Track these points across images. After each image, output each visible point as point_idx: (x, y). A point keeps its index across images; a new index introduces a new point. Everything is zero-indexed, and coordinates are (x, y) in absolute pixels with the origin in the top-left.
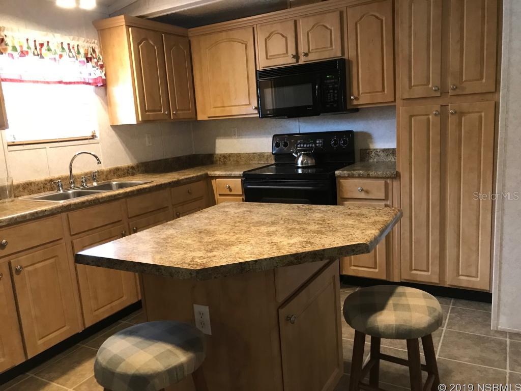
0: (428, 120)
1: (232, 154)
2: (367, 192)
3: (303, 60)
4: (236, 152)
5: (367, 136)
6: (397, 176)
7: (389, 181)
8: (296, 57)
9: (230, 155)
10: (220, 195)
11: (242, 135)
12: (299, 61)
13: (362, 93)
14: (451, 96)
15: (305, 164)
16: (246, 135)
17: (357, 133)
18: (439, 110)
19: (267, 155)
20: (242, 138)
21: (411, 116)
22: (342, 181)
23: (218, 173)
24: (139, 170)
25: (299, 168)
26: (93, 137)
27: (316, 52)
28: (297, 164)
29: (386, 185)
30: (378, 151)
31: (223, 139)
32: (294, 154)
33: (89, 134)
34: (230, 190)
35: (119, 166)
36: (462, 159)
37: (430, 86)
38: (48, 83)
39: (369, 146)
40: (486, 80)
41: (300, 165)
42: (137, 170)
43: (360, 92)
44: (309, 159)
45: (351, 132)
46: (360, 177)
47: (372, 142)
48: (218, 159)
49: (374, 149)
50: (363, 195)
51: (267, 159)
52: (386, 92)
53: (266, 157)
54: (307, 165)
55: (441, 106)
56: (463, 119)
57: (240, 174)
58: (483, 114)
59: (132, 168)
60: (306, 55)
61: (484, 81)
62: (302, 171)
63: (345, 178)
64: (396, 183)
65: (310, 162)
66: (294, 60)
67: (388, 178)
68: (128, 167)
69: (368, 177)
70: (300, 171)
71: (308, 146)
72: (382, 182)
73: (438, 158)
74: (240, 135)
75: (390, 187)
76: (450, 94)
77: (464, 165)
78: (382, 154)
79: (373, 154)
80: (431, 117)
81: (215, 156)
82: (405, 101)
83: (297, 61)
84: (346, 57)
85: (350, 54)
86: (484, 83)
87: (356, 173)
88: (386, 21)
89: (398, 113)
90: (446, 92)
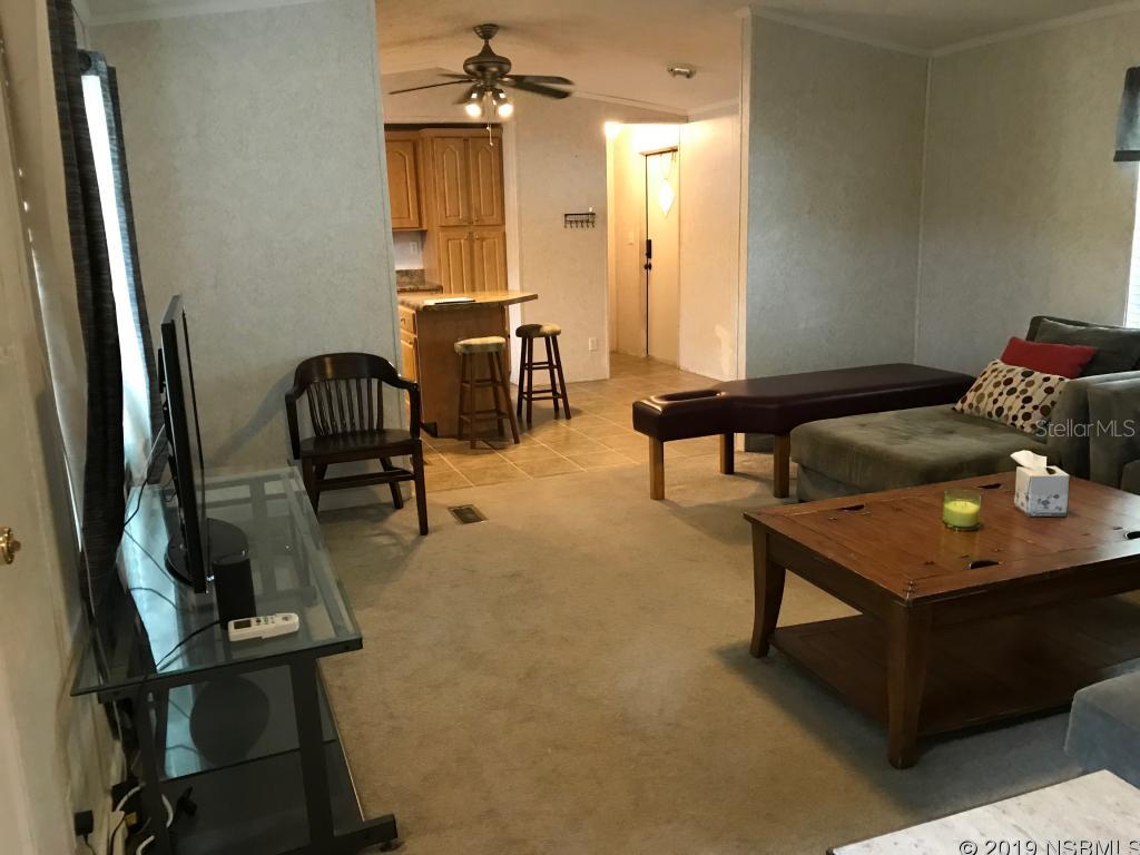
0: (461, 243)
6: (440, 288)
14: (476, 225)
18: (468, 236)
21: (448, 240)
37: (461, 217)
40: (497, 215)
52: (411, 218)
55: (469, 233)
56: (484, 243)
58: (496, 240)
61: (495, 216)
76: (474, 224)
80: (462, 241)
82: (441, 226)
86: (496, 218)
87: (407, 287)
88: (409, 159)
89: (437, 237)
90: (471, 223)
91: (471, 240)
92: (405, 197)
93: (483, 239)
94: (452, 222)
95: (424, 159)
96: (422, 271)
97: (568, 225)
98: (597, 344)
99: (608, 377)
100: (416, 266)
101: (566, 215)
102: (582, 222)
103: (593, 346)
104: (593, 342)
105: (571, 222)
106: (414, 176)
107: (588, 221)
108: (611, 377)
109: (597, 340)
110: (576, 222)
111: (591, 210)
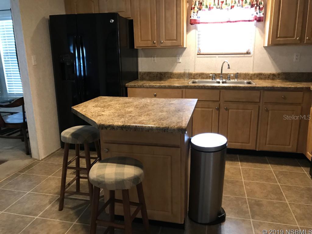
24: (279, 77)
26: (248, 53)
33: (245, 51)
35: (263, 72)
38: (222, 23)
42: (278, 77)
59: (274, 75)
68: (270, 74)
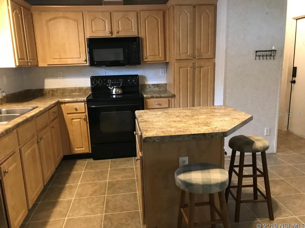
0: (188, 69)
1: (58, 88)
2: (160, 105)
3: (116, 35)
4: (61, 87)
5: (144, 78)
6: (174, 96)
7: (170, 99)
8: (111, 33)
9: (57, 90)
10: (68, 114)
11: (65, 77)
12: (113, 35)
13: (149, 56)
14: (197, 59)
15: (117, 92)
16: (68, 76)
17: (140, 76)
18: (192, 65)
19: (85, 89)
20: (65, 78)
21: (180, 68)
22: (147, 100)
23: (67, 100)
25: (114, 95)
27: (123, 32)
28: (112, 93)
29: (169, 100)
30: (150, 85)
31: (50, 79)
32: (109, 87)
34: (76, 110)
36: (201, 87)
37: (188, 54)
39: (145, 83)
40: (210, 53)
41: (114, 93)
43: (148, 55)
44: (119, 90)
45: (137, 75)
46: (157, 97)
47: (146, 81)
48: (47, 92)
49: (148, 84)
50: (158, 107)
51: (85, 91)
52: (160, 55)
53: (84, 90)
54: (118, 93)
55: (193, 63)
56: (202, 69)
57: (84, 100)
58: (209, 67)
60: (118, 33)
61: (209, 53)
62: (116, 96)
63: (149, 98)
64: (173, 99)
65: (120, 91)
66: (110, 35)
67: (169, 97)
69: (161, 97)
70: (114, 96)
71: (114, 83)
72: (167, 99)
73: (192, 87)
74: (64, 77)
75: (170, 102)
76: (196, 58)
77: (202, 89)
78: (152, 87)
79: (148, 87)
80: (188, 68)
81: (45, 90)
82: (177, 60)
83: (112, 36)
84: (140, 36)
85: (142, 35)
86: (209, 55)
87: (155, 95)
88: (160, 20)
89: (174, 65)
90: (194, 57)
91: (194, 68)
92: (157, 43)
93: (201, 67)
94: (183, 57)
95: (169, 22)
96: (166, 84)
97: (258, 58)
98: (270, 131)
99: (275, 151)
100: (162, 81)
101: (257, 52)
102: (267, 56)
103: (267, 133)
104: (267, 130)
105: (259, 56)
106: (162, 24)
107: (271, 55)
108: (277, 151)
109: (270, 129)
110: (263, 56)
111: (273, 48)
